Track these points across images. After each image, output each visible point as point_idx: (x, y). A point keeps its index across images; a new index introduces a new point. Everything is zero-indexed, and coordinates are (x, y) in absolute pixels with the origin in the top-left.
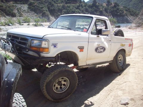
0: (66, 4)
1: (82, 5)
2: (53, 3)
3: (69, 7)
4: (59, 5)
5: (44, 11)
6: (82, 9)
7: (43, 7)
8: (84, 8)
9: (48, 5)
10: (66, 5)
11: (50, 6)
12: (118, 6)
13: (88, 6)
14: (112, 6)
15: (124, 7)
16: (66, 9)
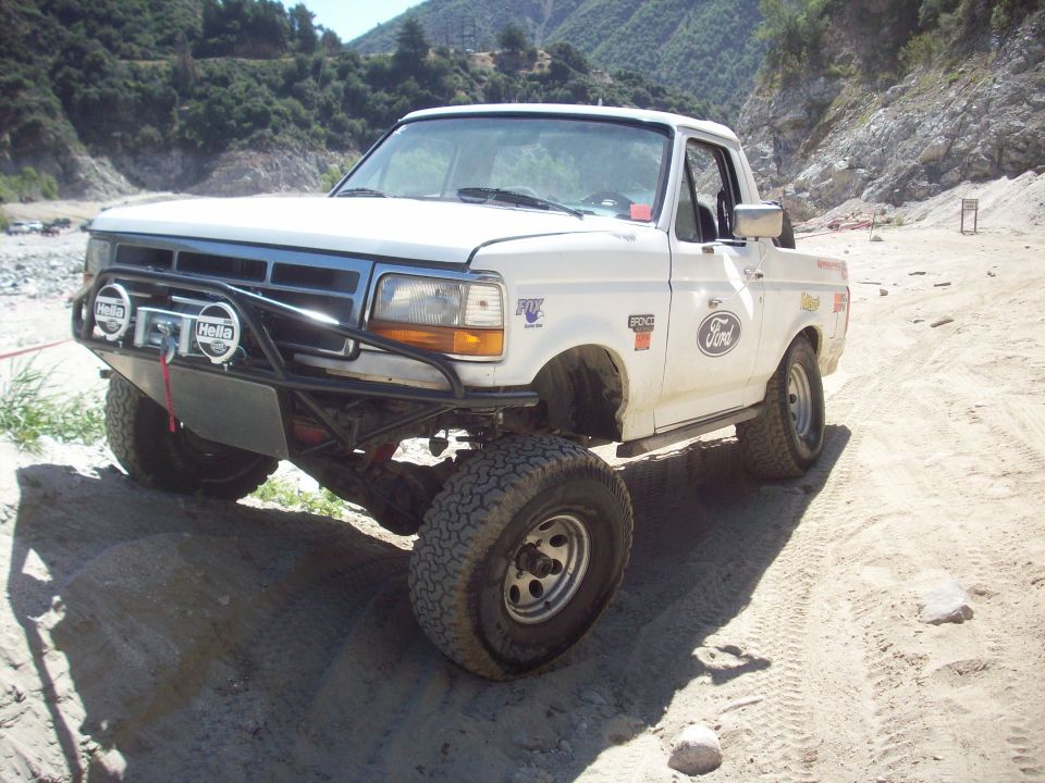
0: (196, 56)
1: (318, 65)
2: (101, 51)
3: (224, 82)
4: (142, 64)
5: (30, 110)
6: (321, 96)
7: (18, 85)
8: (335, 90)
9: (57, 67)
10: (200, 69)
11: (77, 73)
12: (582, 67)
13: (364, 72)
14: (537, 71)
15: (619, 77)
16: (201, 97)
